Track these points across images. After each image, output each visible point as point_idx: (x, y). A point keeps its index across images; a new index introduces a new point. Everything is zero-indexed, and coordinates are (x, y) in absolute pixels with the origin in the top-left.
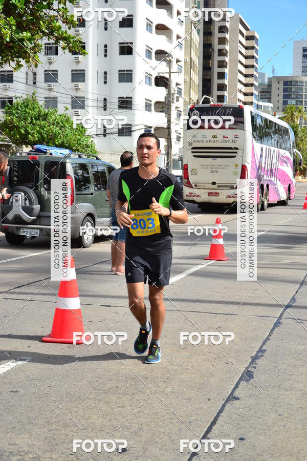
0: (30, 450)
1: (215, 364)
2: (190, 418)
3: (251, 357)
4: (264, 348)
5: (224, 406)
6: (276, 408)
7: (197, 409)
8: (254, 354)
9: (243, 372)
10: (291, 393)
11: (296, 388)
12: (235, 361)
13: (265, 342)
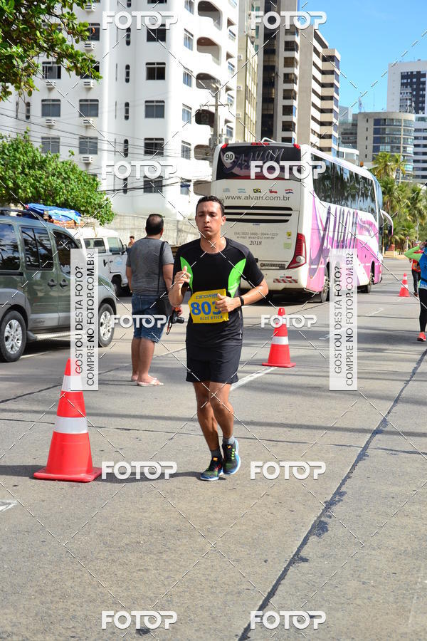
0: (15, 630)
1: (274, 511)
2: (239, 587)
3: (325, 502)
4: (343, 489)
5: (286, 570)
6: (358, 573)
7: (249, 574)
8: (329, 498)
9: (313, 522)
10: (380, 553)
11: (387, 545)
12: (302, 507)
13: (344, 481)
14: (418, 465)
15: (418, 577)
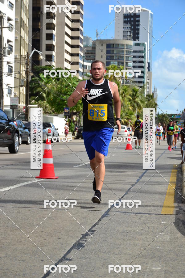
1: (47, 239)
2: (24, 272)
3: (82, 235)
4: (93, 229)
6: (106, 265)
7: (31, 267)
8: (84, 233)
9: (74, 243)
10: (121, 256)
11: (125, 253)
12: (66, 237)
13: (94, 226)
14: (144, 219)
15: (147, 266)
